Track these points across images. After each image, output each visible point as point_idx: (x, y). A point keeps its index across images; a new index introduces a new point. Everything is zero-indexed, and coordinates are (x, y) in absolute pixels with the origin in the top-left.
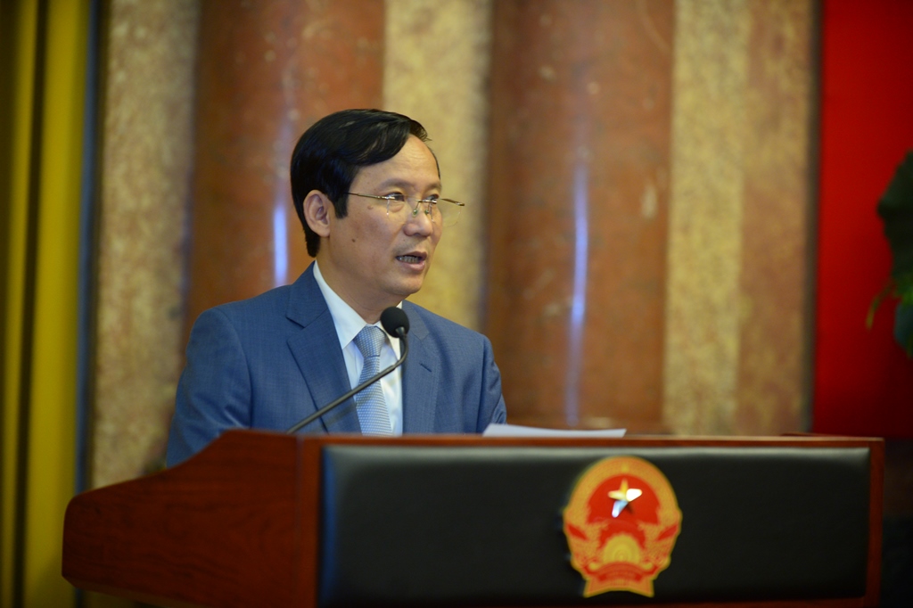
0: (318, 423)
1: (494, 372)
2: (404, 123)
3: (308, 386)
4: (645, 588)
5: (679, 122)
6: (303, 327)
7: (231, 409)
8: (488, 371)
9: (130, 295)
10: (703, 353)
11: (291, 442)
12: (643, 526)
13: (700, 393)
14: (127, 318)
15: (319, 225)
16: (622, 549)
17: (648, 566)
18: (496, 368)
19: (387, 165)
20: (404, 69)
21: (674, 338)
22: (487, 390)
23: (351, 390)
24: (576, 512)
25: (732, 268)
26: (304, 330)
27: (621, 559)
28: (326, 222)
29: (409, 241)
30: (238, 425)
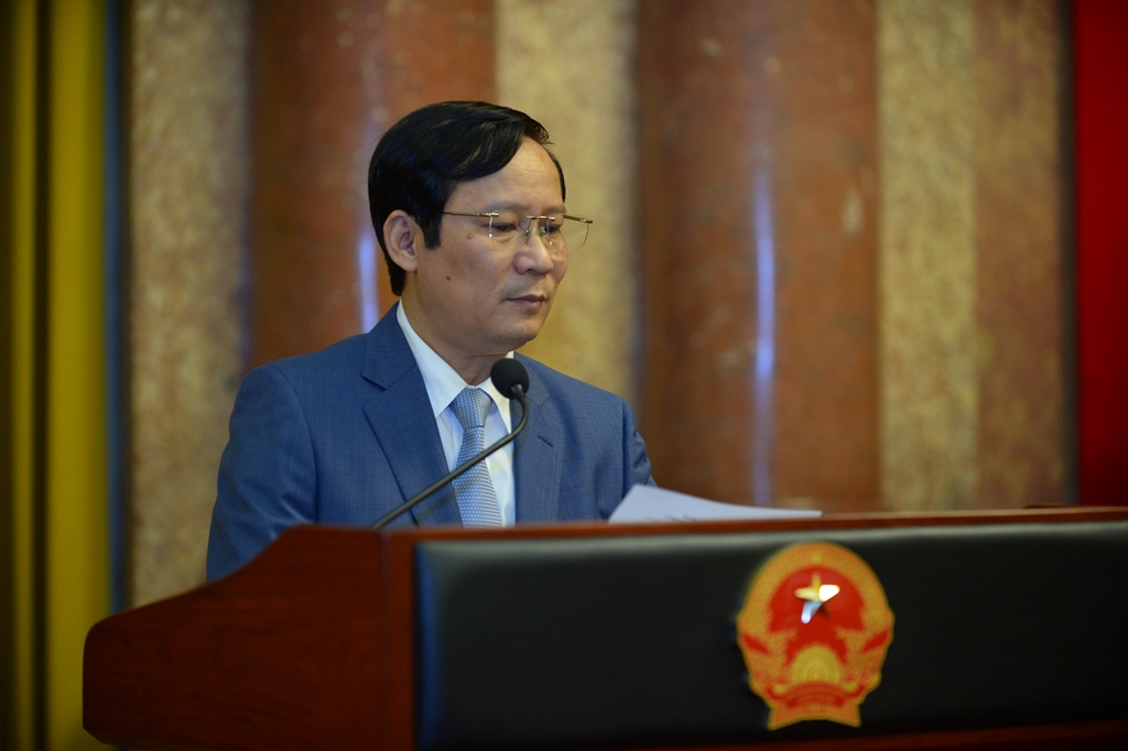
0: (406, 517)
1: (638, 444)
2: (516, 123)
3: (391, 467)
4: (848, 715)
5: (889, 106)
6: (384, 390)
7: (290, 499)
8: (630, 443)
9: (173, 360)
10: (932, 409)
11: (373, 539)
12: (842, 633)
13: (929, 462)
14: (171, 391)
15: (403, 256)
16: (816, 664)
17: (852, 687)
18: (640, 439)
19: (492, 180)
20: (523, 50)
21: (892, 391)
22: (631, 467)
23: (449, 473)
24: (753, 619)
25: (965, 296)
26: (386, 392)
27: (816, 677)
28: (412, 253)
29: (522, 281)
30: (299, 519)
